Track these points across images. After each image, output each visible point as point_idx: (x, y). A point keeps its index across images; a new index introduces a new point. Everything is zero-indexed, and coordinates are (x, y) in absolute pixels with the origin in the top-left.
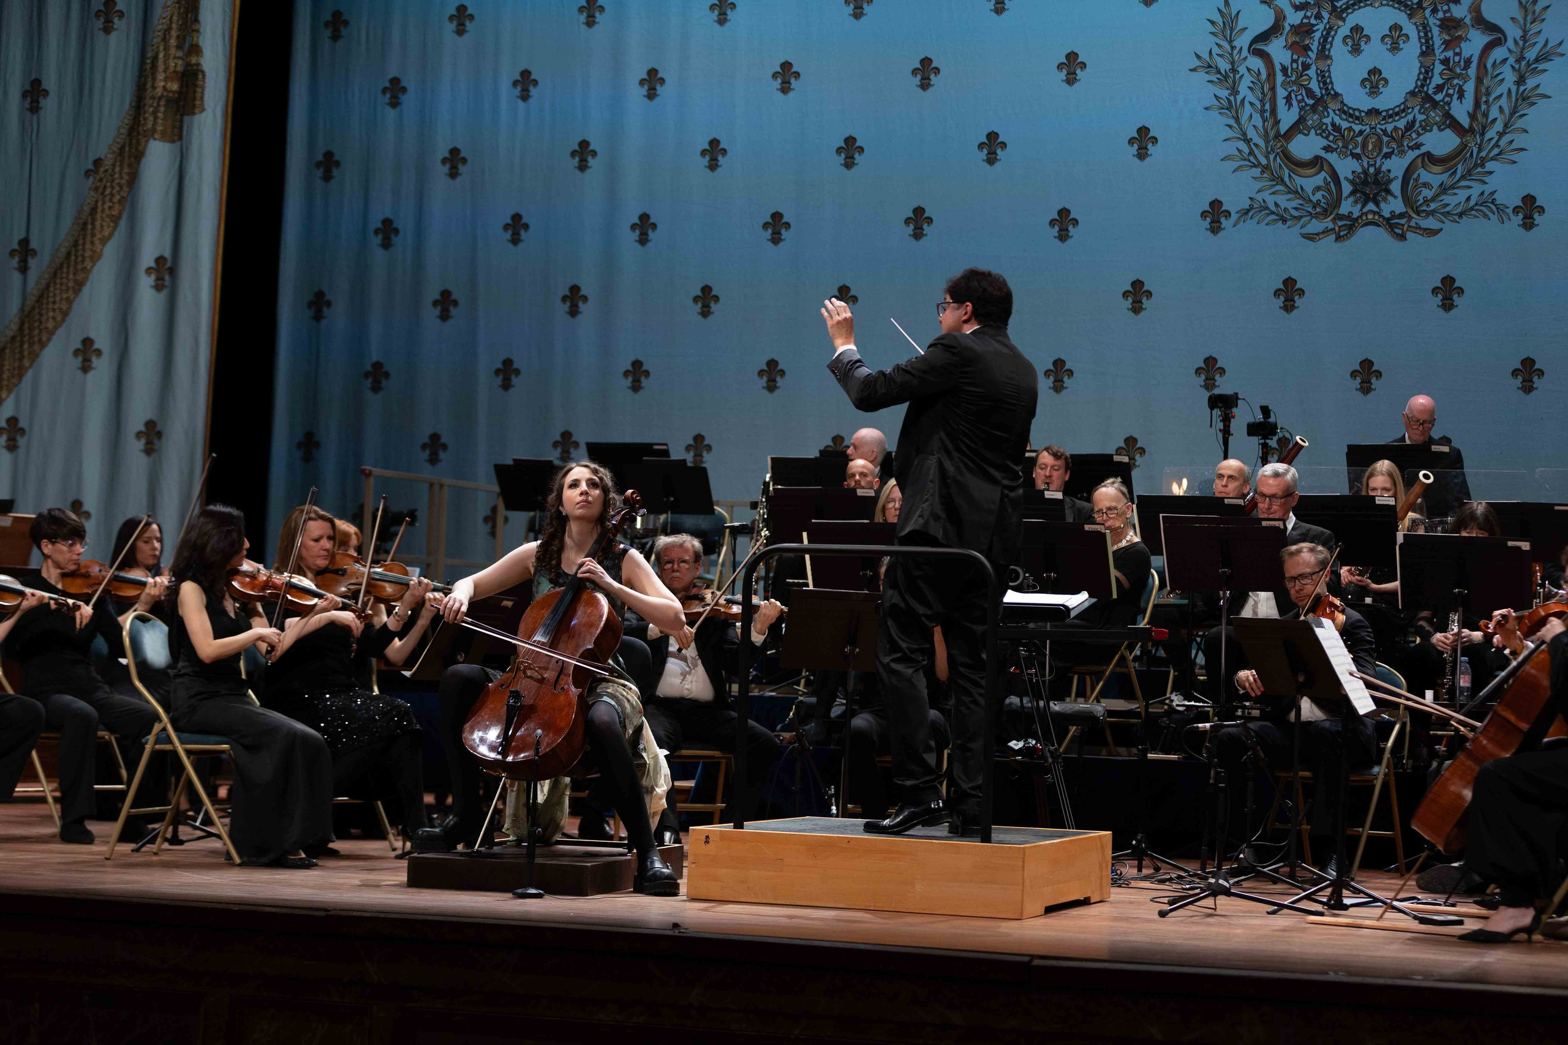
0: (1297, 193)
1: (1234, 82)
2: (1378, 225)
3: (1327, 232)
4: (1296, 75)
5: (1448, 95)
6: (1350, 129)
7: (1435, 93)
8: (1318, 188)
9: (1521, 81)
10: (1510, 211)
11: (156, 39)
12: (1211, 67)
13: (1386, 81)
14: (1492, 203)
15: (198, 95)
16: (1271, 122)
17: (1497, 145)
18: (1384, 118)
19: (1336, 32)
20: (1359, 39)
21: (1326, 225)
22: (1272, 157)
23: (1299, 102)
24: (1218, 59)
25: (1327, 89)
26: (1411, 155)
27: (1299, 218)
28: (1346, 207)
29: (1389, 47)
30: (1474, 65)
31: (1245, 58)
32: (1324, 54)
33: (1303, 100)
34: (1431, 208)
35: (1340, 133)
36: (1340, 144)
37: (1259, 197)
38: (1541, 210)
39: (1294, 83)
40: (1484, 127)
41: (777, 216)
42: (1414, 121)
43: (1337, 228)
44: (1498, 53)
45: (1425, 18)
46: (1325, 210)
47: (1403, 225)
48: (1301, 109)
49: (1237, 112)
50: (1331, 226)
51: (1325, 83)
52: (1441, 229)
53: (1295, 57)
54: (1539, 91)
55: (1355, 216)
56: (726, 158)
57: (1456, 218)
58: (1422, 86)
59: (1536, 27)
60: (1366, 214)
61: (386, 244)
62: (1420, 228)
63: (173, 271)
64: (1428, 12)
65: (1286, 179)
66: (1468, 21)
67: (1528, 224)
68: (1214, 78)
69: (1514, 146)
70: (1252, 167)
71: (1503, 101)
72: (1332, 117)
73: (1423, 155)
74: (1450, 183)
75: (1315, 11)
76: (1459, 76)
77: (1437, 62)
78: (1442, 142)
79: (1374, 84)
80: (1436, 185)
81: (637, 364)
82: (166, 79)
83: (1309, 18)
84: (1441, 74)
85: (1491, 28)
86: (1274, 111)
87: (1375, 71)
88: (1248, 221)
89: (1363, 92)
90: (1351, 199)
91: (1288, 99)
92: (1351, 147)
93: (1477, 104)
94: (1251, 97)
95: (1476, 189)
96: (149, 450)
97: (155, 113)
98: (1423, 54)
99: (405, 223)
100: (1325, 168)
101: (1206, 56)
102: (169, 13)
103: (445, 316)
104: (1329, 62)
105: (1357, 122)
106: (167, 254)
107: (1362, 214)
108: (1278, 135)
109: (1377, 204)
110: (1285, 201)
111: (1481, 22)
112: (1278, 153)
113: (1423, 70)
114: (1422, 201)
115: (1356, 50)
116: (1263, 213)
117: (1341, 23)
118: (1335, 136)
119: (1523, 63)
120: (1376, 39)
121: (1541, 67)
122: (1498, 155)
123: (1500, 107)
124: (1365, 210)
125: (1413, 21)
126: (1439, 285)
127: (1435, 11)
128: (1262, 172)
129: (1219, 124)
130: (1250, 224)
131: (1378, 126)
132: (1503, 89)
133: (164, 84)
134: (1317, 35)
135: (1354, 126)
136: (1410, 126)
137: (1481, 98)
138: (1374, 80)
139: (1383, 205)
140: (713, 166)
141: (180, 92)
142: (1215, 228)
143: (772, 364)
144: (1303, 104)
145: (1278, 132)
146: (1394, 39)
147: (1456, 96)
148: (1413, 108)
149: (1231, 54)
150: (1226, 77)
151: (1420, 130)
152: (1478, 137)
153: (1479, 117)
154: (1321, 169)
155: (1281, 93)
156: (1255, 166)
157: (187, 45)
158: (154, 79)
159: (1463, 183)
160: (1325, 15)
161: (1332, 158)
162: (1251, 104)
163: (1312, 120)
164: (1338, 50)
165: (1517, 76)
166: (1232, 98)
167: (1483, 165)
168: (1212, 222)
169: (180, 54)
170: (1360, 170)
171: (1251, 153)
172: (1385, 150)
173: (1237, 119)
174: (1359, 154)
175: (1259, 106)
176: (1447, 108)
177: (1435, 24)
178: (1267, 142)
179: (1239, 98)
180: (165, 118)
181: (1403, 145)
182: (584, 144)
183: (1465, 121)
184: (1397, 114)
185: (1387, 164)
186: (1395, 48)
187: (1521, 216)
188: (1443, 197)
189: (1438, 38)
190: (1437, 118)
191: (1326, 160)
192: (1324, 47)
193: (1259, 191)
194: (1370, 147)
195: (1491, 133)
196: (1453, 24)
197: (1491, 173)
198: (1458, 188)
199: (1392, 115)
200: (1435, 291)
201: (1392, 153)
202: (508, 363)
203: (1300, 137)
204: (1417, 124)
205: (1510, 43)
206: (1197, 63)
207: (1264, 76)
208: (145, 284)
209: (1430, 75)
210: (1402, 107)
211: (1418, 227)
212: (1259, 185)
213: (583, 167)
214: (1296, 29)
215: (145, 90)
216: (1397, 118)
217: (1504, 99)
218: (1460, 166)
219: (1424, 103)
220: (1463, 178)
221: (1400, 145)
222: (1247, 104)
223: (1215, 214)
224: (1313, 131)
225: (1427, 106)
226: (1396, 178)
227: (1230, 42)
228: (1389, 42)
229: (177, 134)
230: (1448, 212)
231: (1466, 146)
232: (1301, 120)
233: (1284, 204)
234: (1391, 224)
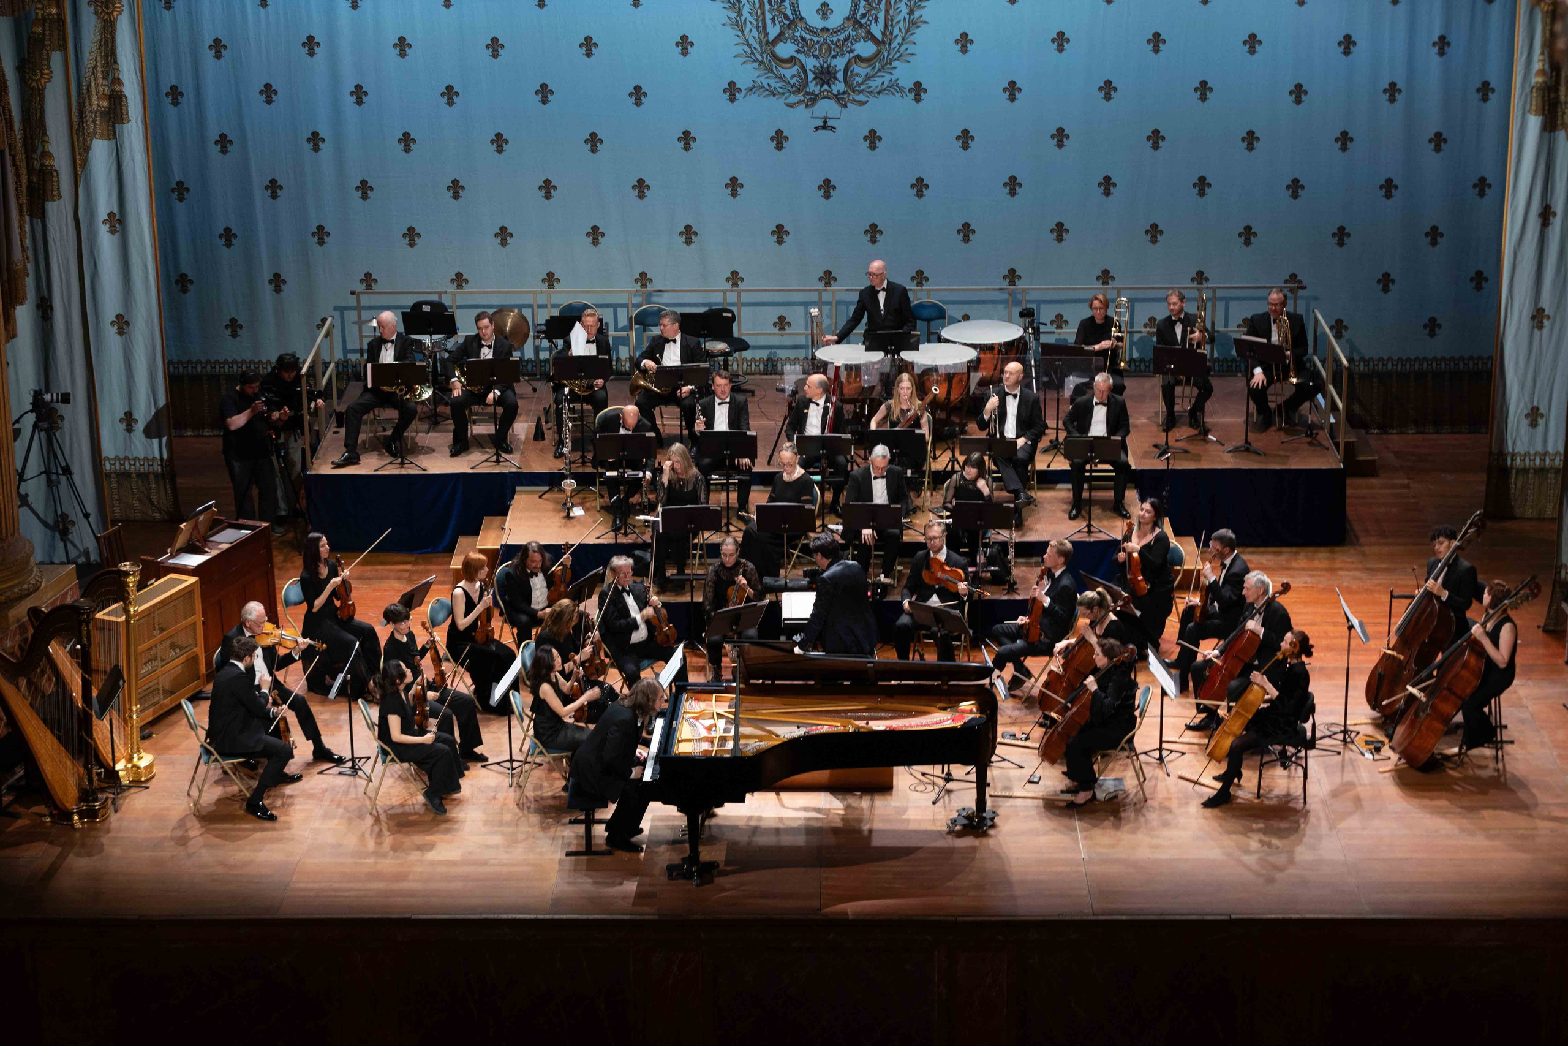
0: (781, 78)
1: (739, 9)
2: (830, 99)
3: (800, 102)
4: (777, 6)
5: (869, 20)
6: (811, 40)
7: (861, 19)
8: (794, 76)
9: (911, 12)
10: (907, 91)
11: (87, 73)
13: (832, 11)
14: (897, 86)
15: (124, 112)
16: (763, 34)
17: (898, 51)
18: (831, 34)
21: (799, 98)
22: (765, 55)
23: (780, 22)
25: (796, 15)
26: (848, 56)
27: (784, 93)
28: (812, 87)
30: (883, 2)
33: (782, 21)
34: (861, 89)
35: (805, 42)
36: (806, 49)
37: (758, 80)
38: (925, 91)
39: (777, 10)
40: (891, 40)
41: (449, 88)
42: (849, 36)
43: (806, 100)
46: (799, 89)
47: (845, 99)
48: (781, 26)
49: (742, 27)
50: (802, 99)
51: (795, 11)
52: (868, 101)
54: (922, 19)
55: (816, 93)
56: (411, 49)
57: (876, 95)
58: (853, 14)
60: (823, 92)
61: (175, 103)
63: (120, 222)
65: (774, 69)
67: (918, 99)
68: (727, 5)
69: (908, 52)
70: (753, 61)
71: (901, 25)
72: (800, 32)
73: (855, 57)
74: (872, 73)
76: (875, 9)
78: (866, 49)
79: (825, 12)
80: (863, 75)
81: (364, 183)
82: (98, 99)
84: (864, 7)
86: (764, 27)
87: (825, 4)
88: (752, 95)
89: (818, 17)
90: (814, 83)
91: (773, 20)
92: (812, 51)
93: (886, 26)
94: (750, 18)
95: (888, 77)
96: (121, 332)
97: (94, 122)
99: (187, 88)
100: (797, 63)
102: (93, 57)
103: (224, 151)
105: (815, 35)
106: (115, 211)
107: (821, 92)
108: (768, 42)
109: (829, 86)
110: (773, 83)
112: (768, 54)
113: (853, 5)
114: (855, 84)
116: (761, 90)
118: (802, 44)
119: (912, 2)
121: (923, 4)
122: (899, 57)
123: (900, 28)
124: (822, 89)
126: (868, 134)
128: (759, 65)
129: (731, 33)
130: (753, 97)
131: (828, 38)
132: (901, 17)
133: (97, 102)
135: (814, 38)
136: (847, 39)
137: (888, 22)
138: (824, 10)
139: (833, 87)
140: (403, 54)
141: (109, 108)
142: (732, 99)
143: (455, 182)
144: (782, 23)
145: (768, 40)
147: (873, 21)
148: (848, 28)
150: (734, 5)
151: (853, 41)
152: (887, 46)
153: (888, 34)
154: (795, 64)
155: (769, 16)
156: (755, 61)
157: (110, 77)
158: (90, 99)
159: (879, 74)
161: (801, 57)
162: (751, 22)
163: (788, 33)
165: (909, 9)
166: (738, 18)
167: (890, 64)
168: (730, 95)
169: (106, 83)
170: (818, 65)
171: (752, 53)
172: (833, 53)
173: (742, 32)
174: (817, 55)
175: (756, 24)
176: (868, 28)
178: (761, 46)
179: (743, 18)
180: (101, 124)
181: (843, 50)
182: (311, 38)
183: (879, 36)
184: (839, 31)
185: (835, 62)
187: (913, 94)
188: (868, 82)
190: (863, 34)
191: (798, 58)
193: (758, 77)
194: (824, 51)
195: (895, 44)
197: (895, 68)
198: (877, 77)
199: (836, 32)
200: (865, 138)
201: (837, 55)
202: (273, 182)
203: (781, 44)
204: (851, 38)
207: (757, 5)
208: (103, 230)
209: (858, 7)
210: (842, 27)
211: (854, 100)
212: (758, 73)
213: (311, 53)
215: (84, 106)
216: (839, 33)
217: (902, 23)
218: (877, 64)
219: (855, 25)
220: (879, 70)
221: (841, 50)
222: (748, 24)
223: (732, 90)
224: (789, 41)
225: (857, 26)
226: (840, 70)
229: (112, 135)
230: (871, 91)
231: (880, 51)
232: (782, 34)
233: (773, 85)
234: (839, 98)
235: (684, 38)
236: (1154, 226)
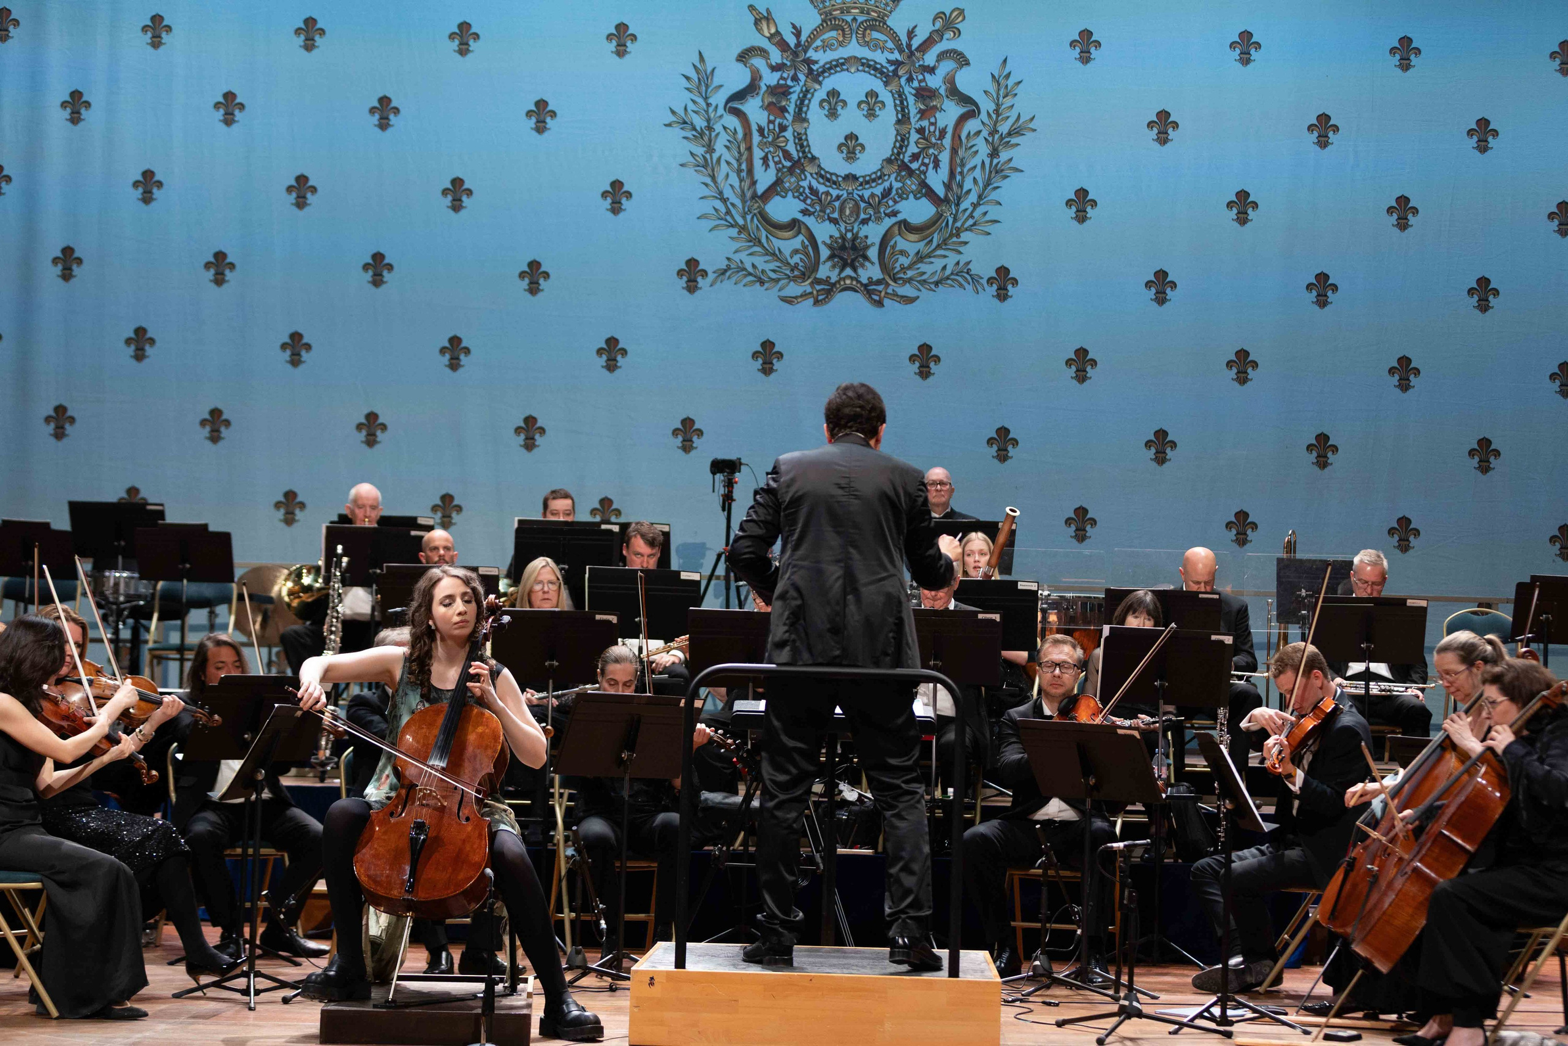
1: (710, 140)
2: (856, 291)
3: (805, 295)
4: (773, 136)
5: (923, 164)
6: (827, 193)
7: (911, 162)
8: (796, 252)
9: (994, 153)
10: (984, 282)
12: (686, 123)
13: (863, 147)
14: (968, 273)
16: (748, 182)
17: (971, 216)
18: (861, 184)
19: (813, 95)
20: (836, 103)
21: (804, 289)
22: (749, 217)
23: (776, 163)
24: (694, 116)
25: (804, 152)
26: (888, 222)
27: (778, 280)
28: (826, 271)
29: (865, 113)
30: (949, 136)
31: (721, 116)
32: (800, 117)
33: (780, 162)
34: (908, 276)
35: (817, 196)
36: (818, 208)
37: (736, 257)
38: (1015, 282)
39: (772, 144)
40: (959, 198)
41: (220, 256)
42: (890, 189)
43: (815, 292)
44: (972, 125)
45: (901, 86)
46: (803, 274)
47: (881, 292)
48: (778, 170)
49: (713, 170)
50: (809, 290)
51: (802, 146)
52: (918, 297)
53: (772, 118)
54: (1011, 165)
55: (833, 280)
56: (162, 191)
57: (933, 286)
58: (899, 154)
59: (1008, 102)
60: (844, 279)
62: (897, 295)
64: (903, 81)
65: (764, 240)
66: (942, 91)
67: (1002, 295)
68: (689, 134)
69: (987, 218)
70: (729, 226)
71: (977, 173)
72: (809, 181)
73: (899, 223)
74: (927, 251)
75: (792, 73)
76: (934, 146)
77: (913, 131)
78: (917, 210)
79: (851, 149)
80: (912, 253)
81: (60, 410)
83: (785, 79)
84: (917, 143)
85: (965, 99)
86: (750, 171)
87: (851, 137)
88: (726, 282)
89: (839, 158)
90: (829, 264)
91: (765, 160)
92: (828, 211)
93: (952, 174)
94: (727, 156)
95: (952, 259)
98: (899, 122)
100: (803, 231)
101: (681, 112)
104: (806, 125)
105: (834, 186)
107: (840, 279)
108: (754, 196)
109: (855, 270)
110: (761, 262)
111: (954, 92)
112: (755, 214)
113: (899, 138)
114: (898, 269)
115: (833, 114)
116: (741, 273)
117: (817, 86)
118: (812, 200)
119: (997, 136)
120: (852, 103)
121: (1014, 141)
122: (972, 226)
123: (974, 178)
124: (843, 275)
125: (889, 88)
126: (917, 352)
127: (910, 80)
128: (740, 232)
129: (695, 179)
130: (727, 285)
131: (856, 191)
132: (977, 161)
134: (794, 97)
135: (831, 190)
136: (887, 193)
137: (955, 169)
138: (851, 146)
139: (860, 271)
140: (147, 199)
142: (692, 287)
143: (216, 413)
144: (780, 166)
145: (755, 192)
146: (871, 105)
147: (931, 166)
148: (889, 176)
149: (707, 112)
150: (702, 134)
151: (896, 197)
152: (953, 207)
153: (955, 187)
154: (799, 232)
155: (758, 154)
156: (732, 226)
159: (939, 252)
160: (802, 77)
161: (810, 221)
162: (728, 163)
163: (789, 182)
164: (815, 113)
165: (991, 149)
166: (708, 156)
167: (958, 236)
168: (689, 281)
170: (837, 235)
171: (728, 212)
172: (862, 216)
173: (713, 178)
174: (836, 219)
175: (736, 166)
176: (923, 177)
177: (910, 93)
178: (744, 202)
179: (715, 156)
181: (879, 212)
183: (940, 191)
184: (874, 180)
185: (865, 230)
186: (871, 114)
187: (995, 287)
188: (919, 265)
189: (913, 107)
190: (914, 187)
191: (804, 223)
192: (800, 109)
193: (736, 252)
194: (848, 212)
195: (966, 204)
196: (928, 94)
197: (966, 243)
198: (934, 257)
199: (868, 181)
200: (912, 358)
201: (869, 219)
203: (777, 199)
204: (894, 192)
205: (984, 116)
206: (673, 118)
207: (740, 135)
209: (906, 143)
210: (879, 174)
211: (895, 294)
212: (736, 245)
214: (772, 90)
216: (874, 184)
217: (978, 171)
218: (935, 235)
219: (900, 171)
220: (939, 246)
221: (877, 212)
222: (723, 165)
223: (692, 273)
224: (790, 194)
225: (903, 173)
226: (873, 244)
227: (706, 99)
228: (866, 109)
230: (924, 281)
231: (942, 215)
232: (778, 182)
233: (761, 266)
234: (868, 290)
235: (617, 185)
236: (1404, 522)
